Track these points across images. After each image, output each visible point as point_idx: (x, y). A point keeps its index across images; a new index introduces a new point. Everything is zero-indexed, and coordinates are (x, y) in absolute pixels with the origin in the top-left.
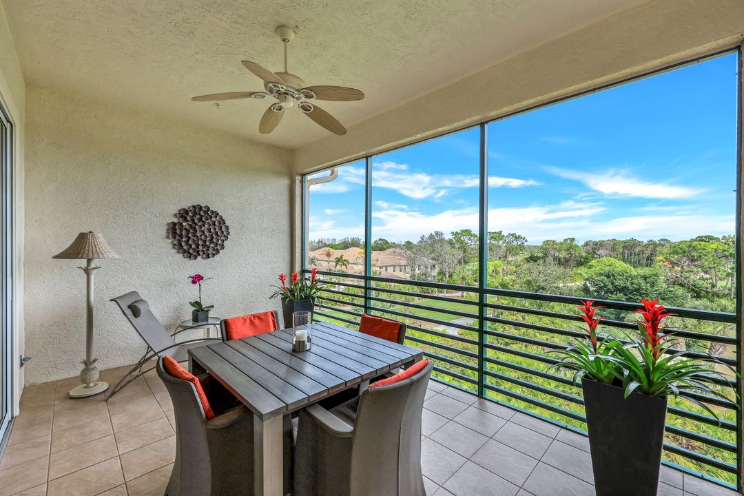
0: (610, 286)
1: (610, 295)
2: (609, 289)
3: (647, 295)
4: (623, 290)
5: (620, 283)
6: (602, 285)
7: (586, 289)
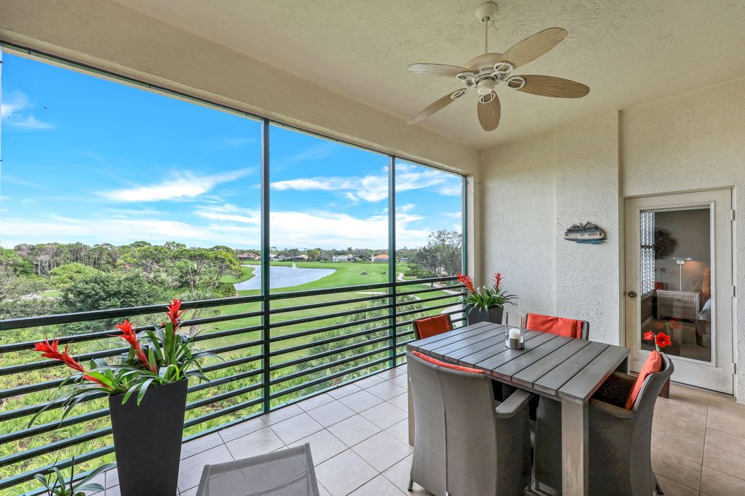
0: (102, 294)
1: (103, 302)
2: (100, 296)
3: (138, 295)
4: (116, 294)
5: (113, 288)
6: (94, 293)
7: (67, 301)
